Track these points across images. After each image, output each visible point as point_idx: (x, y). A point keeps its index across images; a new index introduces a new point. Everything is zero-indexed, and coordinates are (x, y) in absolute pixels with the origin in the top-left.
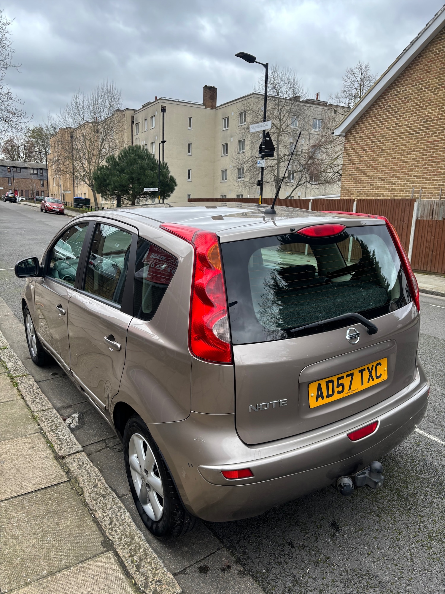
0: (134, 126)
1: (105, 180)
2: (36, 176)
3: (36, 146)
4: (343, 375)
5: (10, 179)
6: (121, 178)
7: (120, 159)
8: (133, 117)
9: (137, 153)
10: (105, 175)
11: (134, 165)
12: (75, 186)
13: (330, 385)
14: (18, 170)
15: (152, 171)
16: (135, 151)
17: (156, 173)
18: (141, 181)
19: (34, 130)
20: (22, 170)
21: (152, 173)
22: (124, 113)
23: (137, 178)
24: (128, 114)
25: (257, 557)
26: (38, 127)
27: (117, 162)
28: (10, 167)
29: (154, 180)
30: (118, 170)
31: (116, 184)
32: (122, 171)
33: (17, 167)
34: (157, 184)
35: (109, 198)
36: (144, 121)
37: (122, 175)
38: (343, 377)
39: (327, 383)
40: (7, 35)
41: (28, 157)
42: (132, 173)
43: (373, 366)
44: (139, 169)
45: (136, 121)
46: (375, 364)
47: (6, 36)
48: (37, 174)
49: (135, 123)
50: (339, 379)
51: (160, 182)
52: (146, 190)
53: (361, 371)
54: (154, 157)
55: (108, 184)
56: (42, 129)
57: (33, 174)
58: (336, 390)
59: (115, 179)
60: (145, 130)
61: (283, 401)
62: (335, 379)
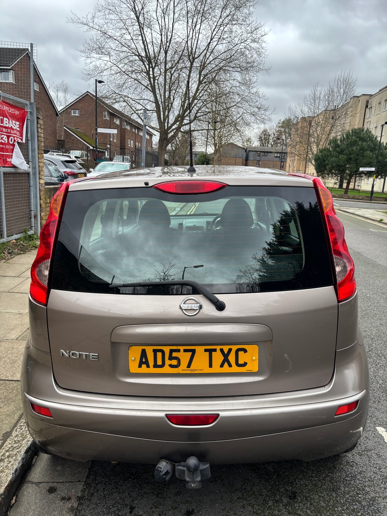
0: (367, 110)
1: (324, 161)
2: (278, 159)
3: (283, 134)
4: (179, 348)
5: (258, 162)
6: (339, 159)
7: (341, 141)
8: (367, 102)
9: (359, 135)
10: (325, 156)
11: (354, 146)
12: (307, 167)
13: (159, 355)
14: (266, 154)
15: (372, 152)
16: (358, 133)
17: (375, 154)
18: (358, 161)
19: (284, 121)
20: (269, 154)
21: (371, 154)
22: (359, 99)
23: (354, 159)
24: (364, 99)
25: (96, 504)
26: (288, 118)
27: (338, 144)
28: (260, 152)
29: (371, 161)
30: (337, 152)
31: (333, 164)
32: (341, 152)
33: (265, 152)
34: (375, 164)
35: (326, 176)
36: (377, 104)
37: (340, 156)
38: (179, 351)
39: (155, 351)
40: (264, 45)
41: (276, 143)
42: (351, 154)
43: (230, 350)
44: (358, 150)
45: (370, 105)
46: (234, 348)
47: (262, 45)
48: (279, 157)
49: (369, 107)
50: (171, 351)
51: (378, 162)
52: (361, 169)
53: (210, 351)
54: (376, 138)
55: (327, 165)
56: (290, 119)
57: (277, 157)
58: (168, 362)
59: (333, 159)
60: (378, 113)
61: (93, 355)
62: (167, 349)
